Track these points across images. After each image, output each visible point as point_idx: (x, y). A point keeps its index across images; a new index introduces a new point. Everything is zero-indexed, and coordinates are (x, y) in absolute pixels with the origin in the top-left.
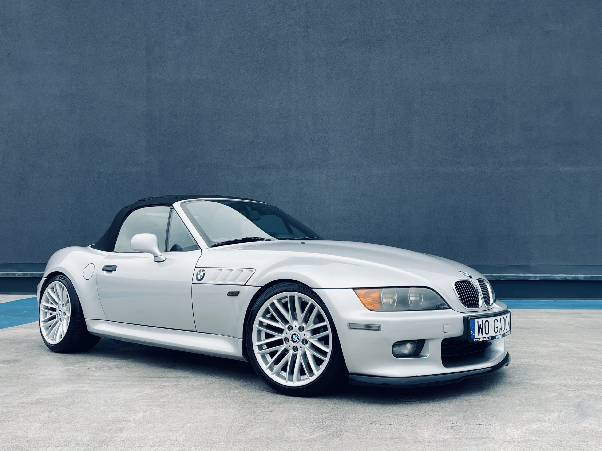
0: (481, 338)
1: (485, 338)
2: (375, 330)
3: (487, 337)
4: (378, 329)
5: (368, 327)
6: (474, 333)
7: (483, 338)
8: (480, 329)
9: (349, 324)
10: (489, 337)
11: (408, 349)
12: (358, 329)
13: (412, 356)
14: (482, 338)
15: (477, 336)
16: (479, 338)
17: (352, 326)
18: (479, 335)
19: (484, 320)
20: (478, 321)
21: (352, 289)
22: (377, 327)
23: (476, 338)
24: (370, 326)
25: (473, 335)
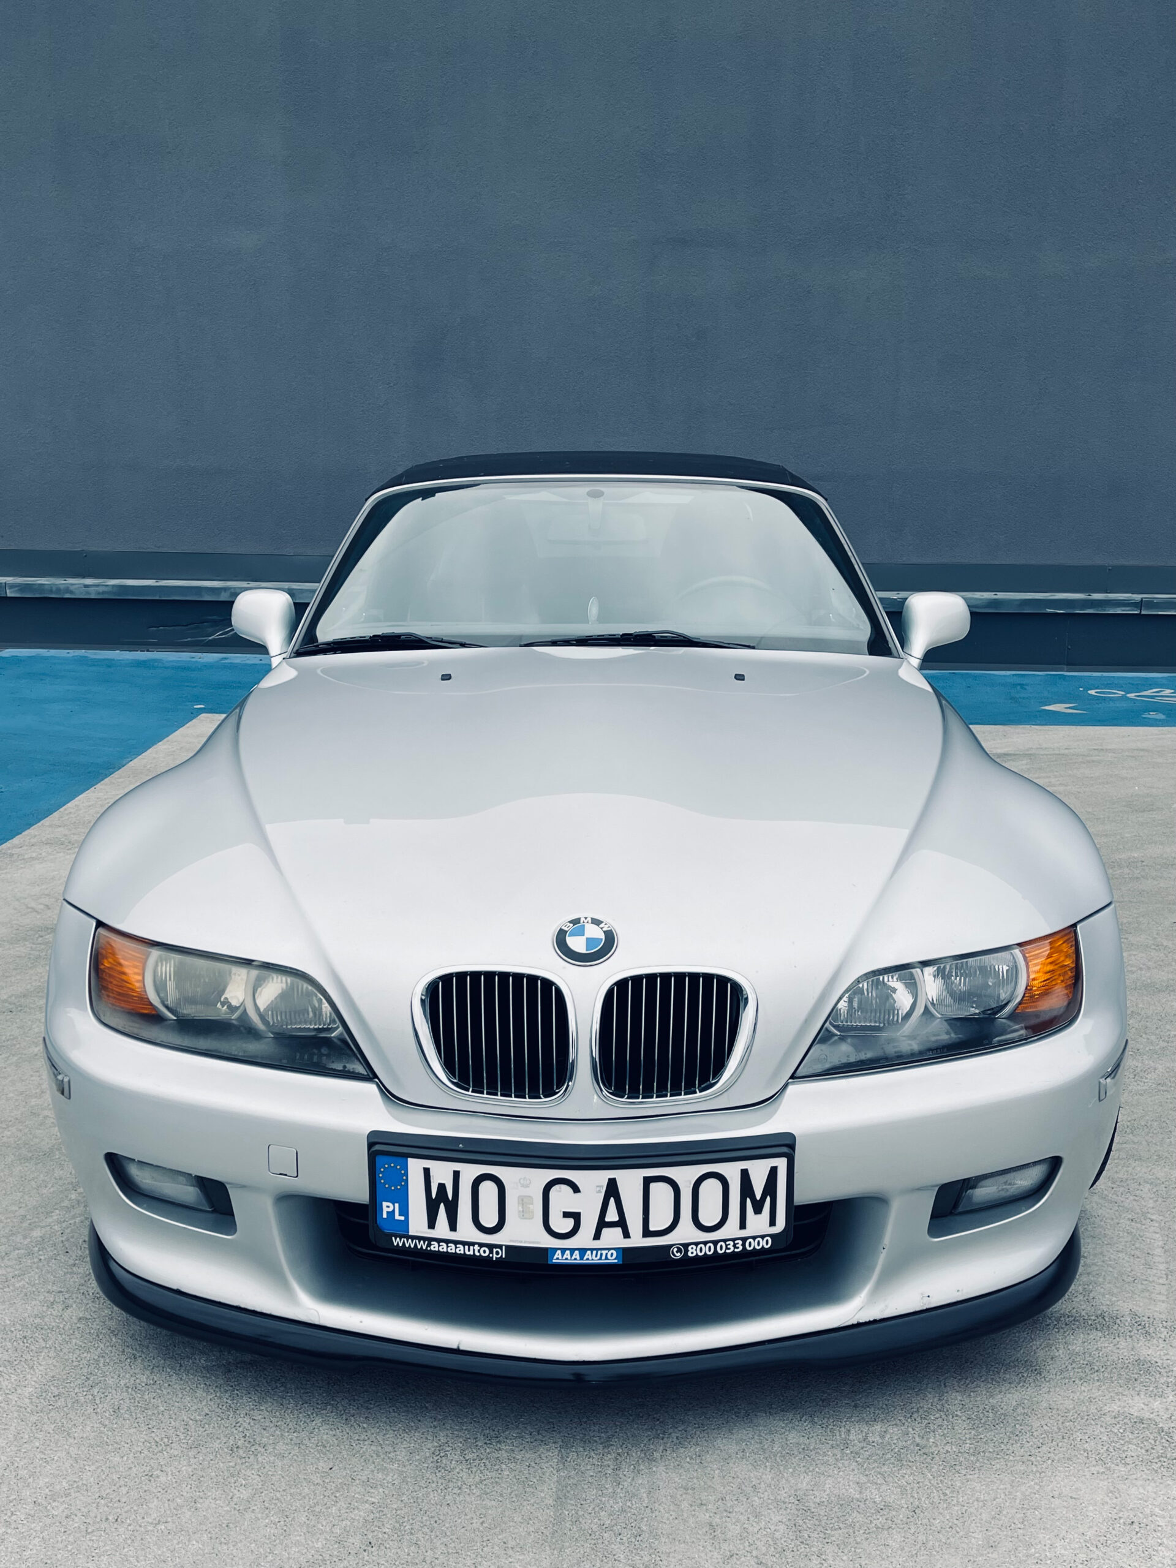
0: (439, 1241)
1: (464, 1243)
3: (481, 1245)
6: (404, 1211)
7: (456, 1243)
8: (442, 1205)
10: (500, 1247)
14: (447, 1242)
15: (418, 1224)
16: (430, 1240)
18: (432, 1224)
19: (469, 1172)
20: (427, 1171)
23: (411, 1233)
25: (397, 1217)
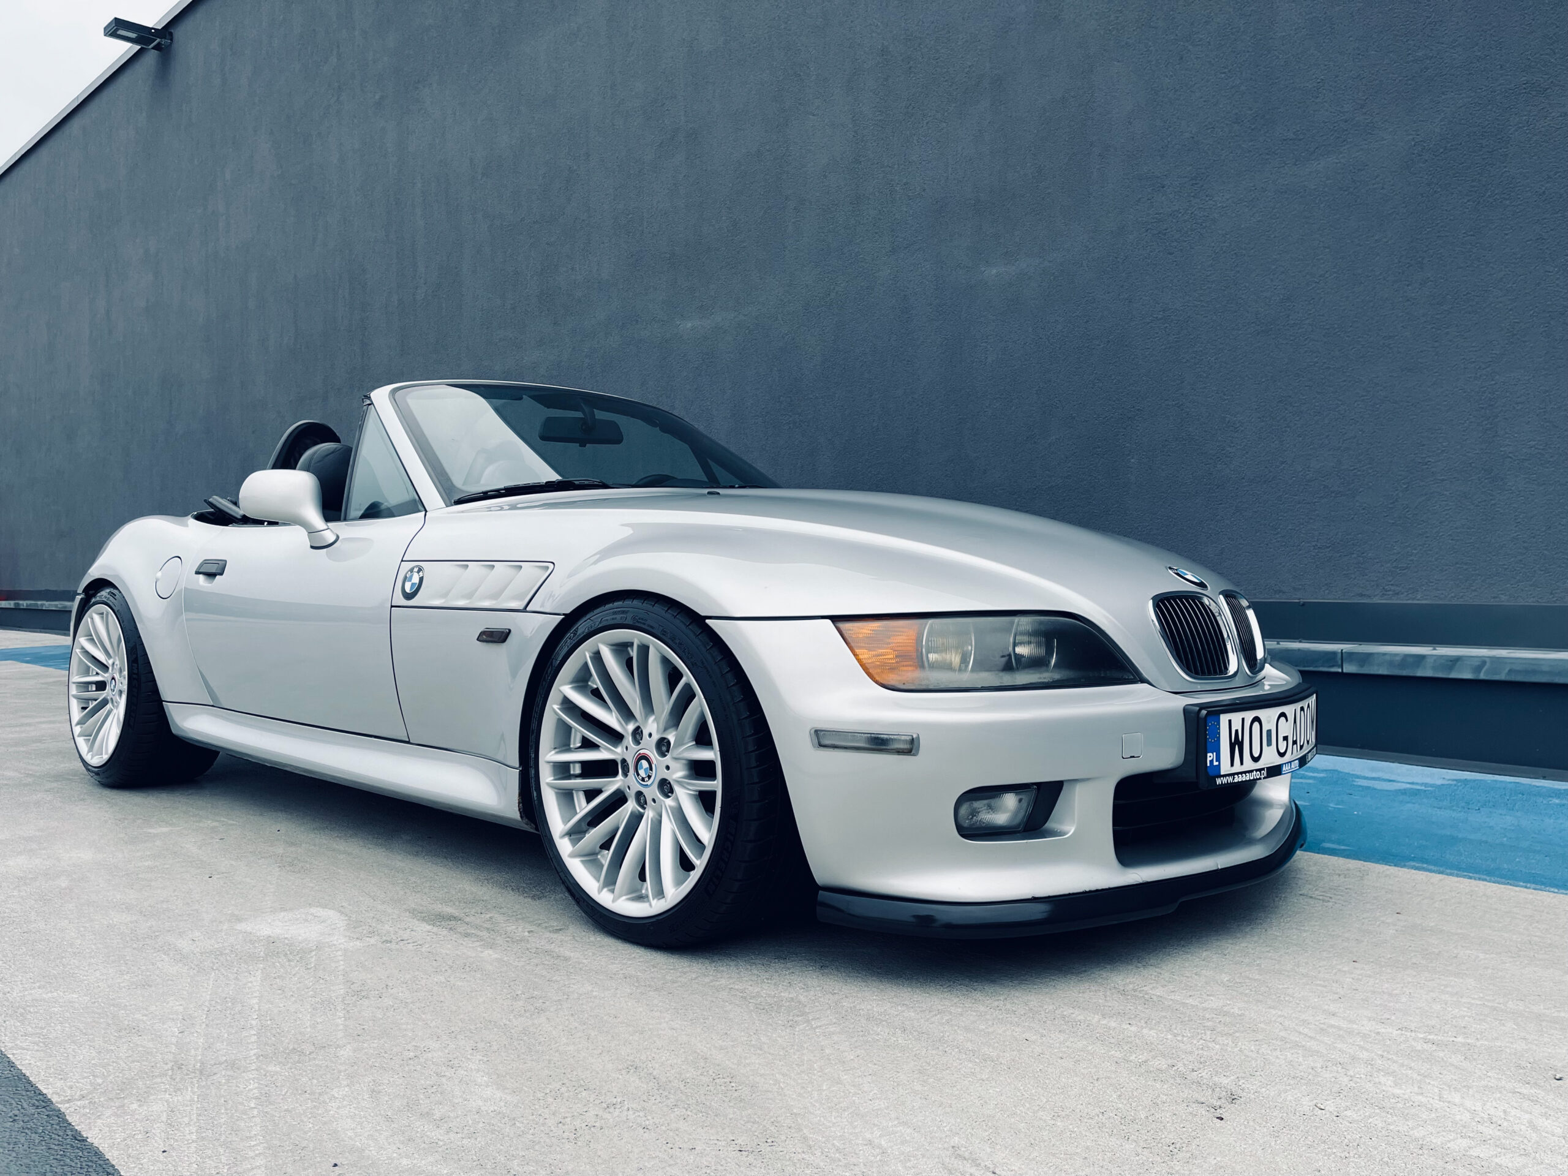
0: (1238, 774)
1: (1248, 772)
2: (900, 752)
3: (1257, 770)
4: (911, 748)
5: (878, 743)
6: (1218, 759)
7: (1245, 772)
8: (1237, 747)
9: (816, 731)
10: (1263, 769)
11: (1005, 812)
12: (845, 748)
13: (1019, 832)
14: (1241, 773)
15: (1225, 768)
16: (1233, 775)
17: (824, 739)
18: (1232, 765)
19: (1249, 715)
20: (1230, 721)
21: (828, 621)
22: (905, 741)
23: (1222, 773)
24: (882, 740)
25: (1216, 763)
